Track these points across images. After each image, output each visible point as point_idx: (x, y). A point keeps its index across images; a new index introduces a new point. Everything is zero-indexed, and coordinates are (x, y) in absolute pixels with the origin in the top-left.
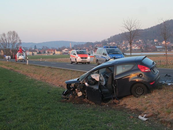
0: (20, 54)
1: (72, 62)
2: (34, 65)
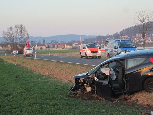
0: (27, 48)
2: (43, 60)
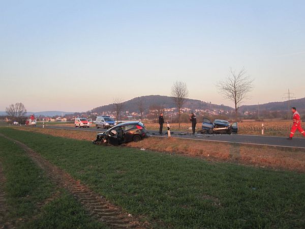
1: (76, 126)
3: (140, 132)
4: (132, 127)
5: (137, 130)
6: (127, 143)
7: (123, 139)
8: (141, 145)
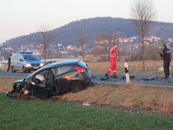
3: (81, 78)
4: (68, 69)
5: (76, 73)
6: (61, 94)
7: (54, 89)
8: (83, 98)
